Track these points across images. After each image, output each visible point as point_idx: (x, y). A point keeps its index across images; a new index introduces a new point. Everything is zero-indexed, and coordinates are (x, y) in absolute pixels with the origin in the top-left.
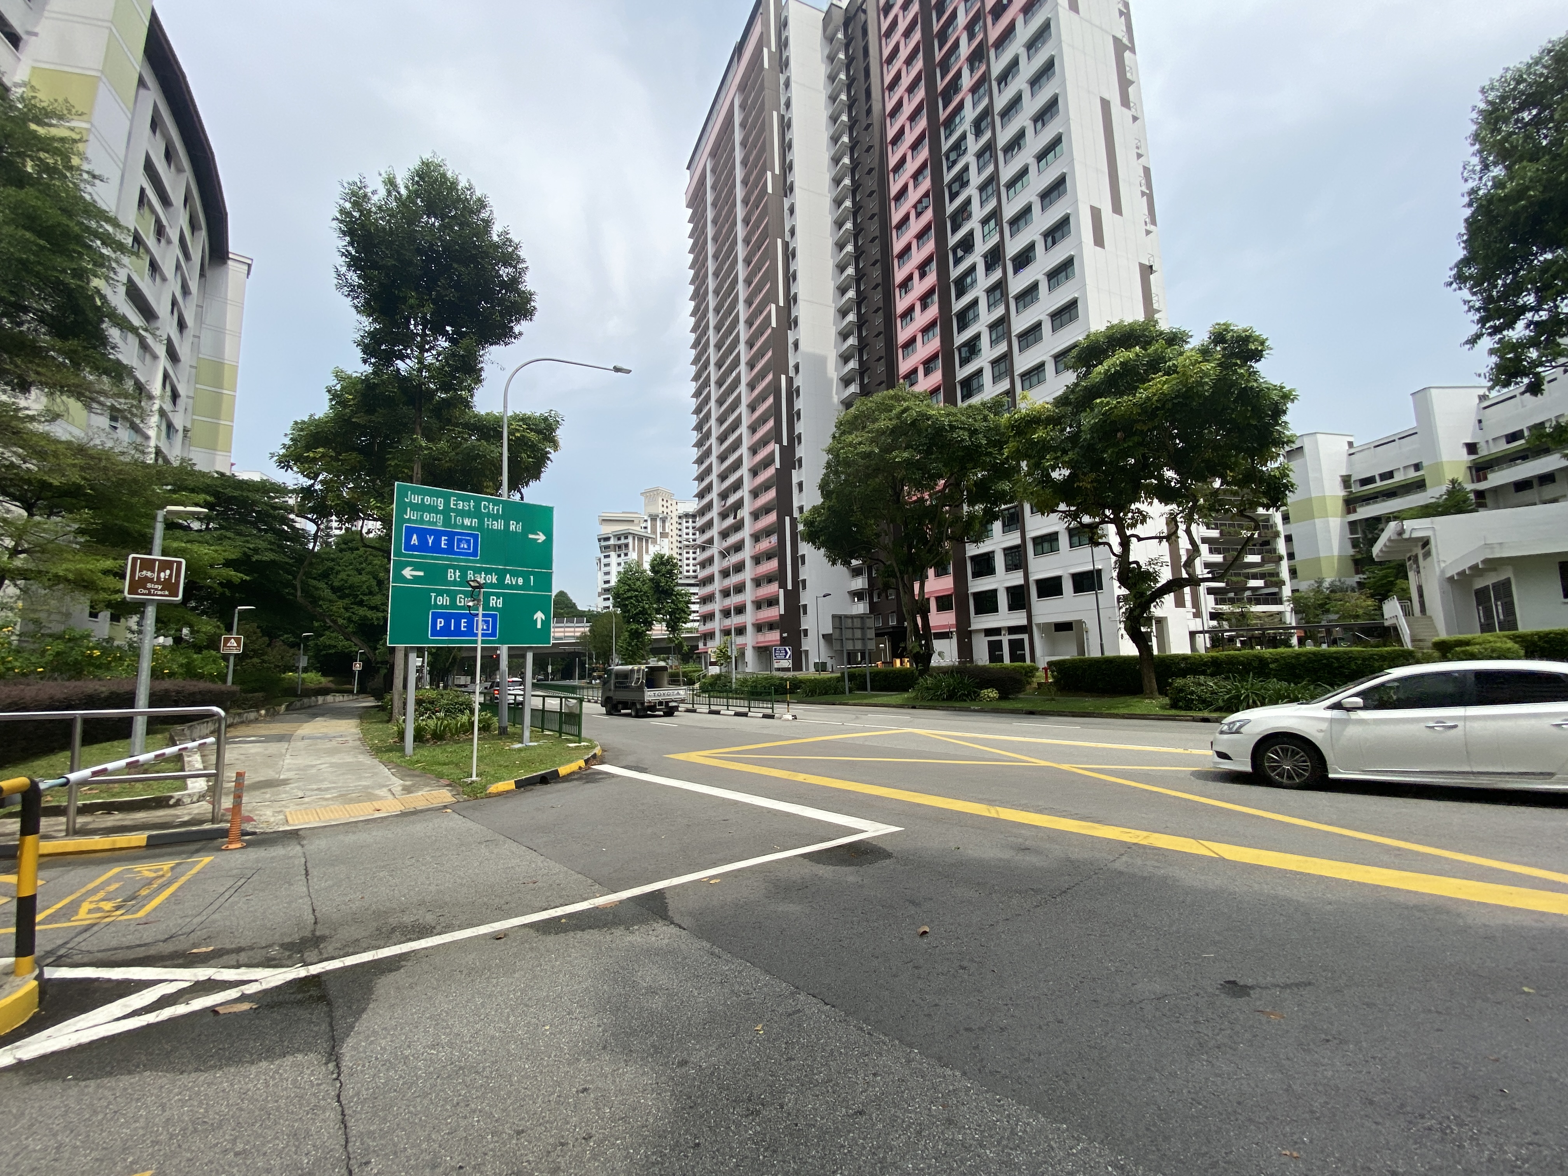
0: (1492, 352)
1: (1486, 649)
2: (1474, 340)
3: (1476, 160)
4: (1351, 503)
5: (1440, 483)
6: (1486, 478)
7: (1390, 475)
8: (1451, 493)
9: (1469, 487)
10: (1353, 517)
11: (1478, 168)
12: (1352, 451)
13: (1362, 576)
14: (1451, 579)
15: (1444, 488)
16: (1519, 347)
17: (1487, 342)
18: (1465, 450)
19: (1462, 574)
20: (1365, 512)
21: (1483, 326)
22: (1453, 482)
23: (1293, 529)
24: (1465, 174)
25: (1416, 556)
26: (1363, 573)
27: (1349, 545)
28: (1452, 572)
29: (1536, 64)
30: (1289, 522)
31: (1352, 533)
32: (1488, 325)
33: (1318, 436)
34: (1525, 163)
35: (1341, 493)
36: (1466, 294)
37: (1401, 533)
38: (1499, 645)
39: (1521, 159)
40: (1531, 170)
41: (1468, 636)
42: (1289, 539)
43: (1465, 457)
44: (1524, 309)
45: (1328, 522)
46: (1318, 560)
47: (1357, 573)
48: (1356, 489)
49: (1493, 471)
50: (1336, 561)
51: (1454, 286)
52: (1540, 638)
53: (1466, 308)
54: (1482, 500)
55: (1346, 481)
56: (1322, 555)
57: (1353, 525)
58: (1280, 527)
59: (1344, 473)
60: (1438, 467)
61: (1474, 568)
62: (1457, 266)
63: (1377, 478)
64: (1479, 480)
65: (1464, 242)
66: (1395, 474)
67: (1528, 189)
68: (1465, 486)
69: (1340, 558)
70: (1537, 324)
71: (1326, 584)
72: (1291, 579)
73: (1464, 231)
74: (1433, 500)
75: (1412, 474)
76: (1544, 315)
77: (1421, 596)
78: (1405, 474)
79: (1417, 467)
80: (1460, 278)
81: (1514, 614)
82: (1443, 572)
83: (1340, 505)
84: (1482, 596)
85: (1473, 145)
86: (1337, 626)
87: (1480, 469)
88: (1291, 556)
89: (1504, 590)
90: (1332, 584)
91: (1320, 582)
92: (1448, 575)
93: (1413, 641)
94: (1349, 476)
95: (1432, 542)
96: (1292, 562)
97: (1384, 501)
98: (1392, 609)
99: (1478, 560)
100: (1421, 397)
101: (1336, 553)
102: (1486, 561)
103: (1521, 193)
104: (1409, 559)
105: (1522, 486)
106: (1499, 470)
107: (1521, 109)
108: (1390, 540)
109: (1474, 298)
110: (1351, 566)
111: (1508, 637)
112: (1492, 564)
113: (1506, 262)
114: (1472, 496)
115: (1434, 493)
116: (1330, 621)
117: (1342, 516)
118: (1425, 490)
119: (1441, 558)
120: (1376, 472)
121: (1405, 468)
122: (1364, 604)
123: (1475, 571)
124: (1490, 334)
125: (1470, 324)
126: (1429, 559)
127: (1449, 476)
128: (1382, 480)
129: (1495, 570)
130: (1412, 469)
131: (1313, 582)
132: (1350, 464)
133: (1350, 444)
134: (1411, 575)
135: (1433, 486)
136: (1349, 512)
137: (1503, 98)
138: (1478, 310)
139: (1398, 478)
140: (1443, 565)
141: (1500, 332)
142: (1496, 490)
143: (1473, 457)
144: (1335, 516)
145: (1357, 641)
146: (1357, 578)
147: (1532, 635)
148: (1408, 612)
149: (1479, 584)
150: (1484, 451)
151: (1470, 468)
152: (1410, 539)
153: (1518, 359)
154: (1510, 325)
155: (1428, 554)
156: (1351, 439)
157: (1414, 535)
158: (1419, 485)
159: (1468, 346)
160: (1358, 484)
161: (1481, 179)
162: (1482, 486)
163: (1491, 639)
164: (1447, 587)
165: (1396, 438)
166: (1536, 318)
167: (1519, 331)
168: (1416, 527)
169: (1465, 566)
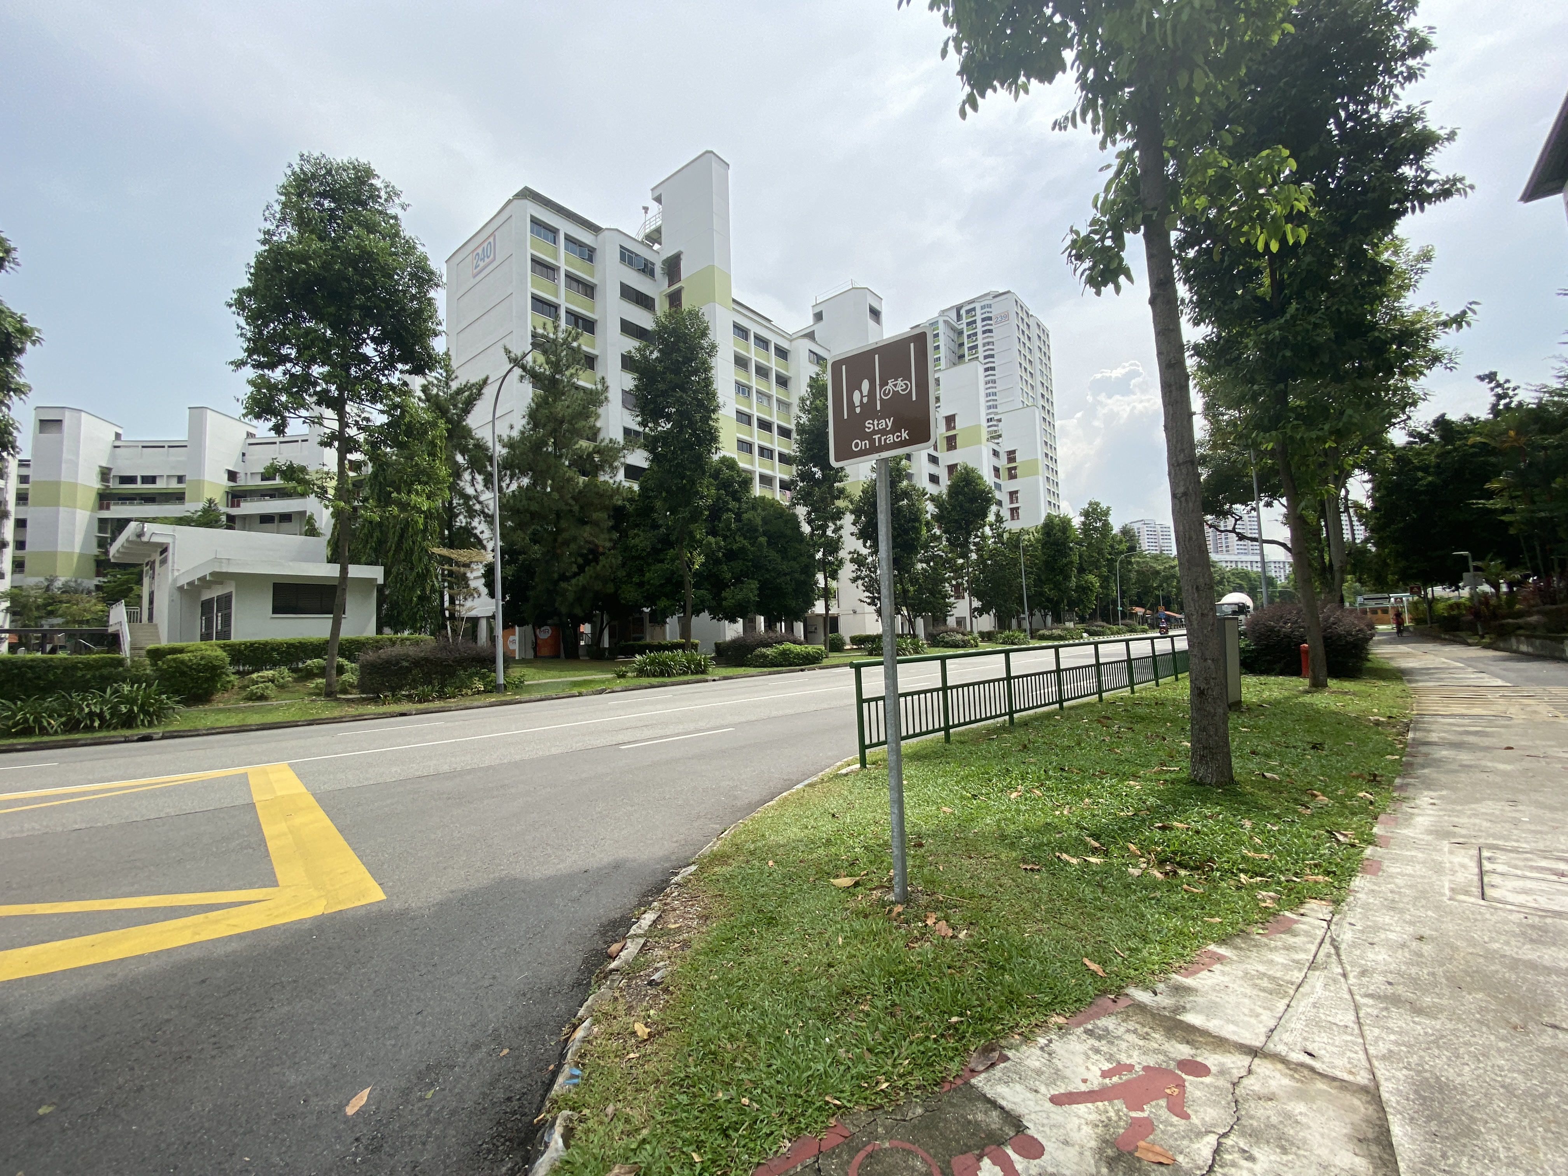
0: (252, 383)
1: (196, 657)
2: (239, 364)
3: (278, 208)
4: (105, 499)
5: (198, 500)
6: (238, 506)
7: (152, 479)
8: (205, 511)
9: (223, 509)
10: (105, 514)
11: (278, 216)
12: (117, 443)
13: (102, 579)
14: (181, 588)
15: (200, 506)
16: (273, 388)
17: (249, 372)
18: (226, 476)
19: (191, 584)
20: (117, 511)
21: (249, 356)
22: (210, 501)
23: (29, 513)
24: (267, 213)
25: (154, 562)
26: (105, 576)
27: (95, 543)
28: (183, 581)
29: (344, 170)
30: (25, 504)
31: (100, 532)
32: (255, 357)
33: (83, 414)
34: (314, 236)
35: (96, 484)
36: (242, 322)
37: (140, 535)
38: (208, 653)
39: (312, 232)
40: (316, 245)
41: (183, 644)
42: (21, 524)
43: (224, 482)
44: (286, 359)
45: (74, 514)
46: (54, 554)
47: (98, 574)
48: (114, 485)
49: (245, 501)
50: (75, 560)
51: (234, 308)
52: (246, 647)
53: (239, 332)
54: (232, 522)
55: (105, 473)
56: (60, 549)
57: (102, 522)
58: (11, 506)
59: (104, 465)
60: (199, 484)
61: (202, 579)
62: (239, 291)
63: (139, 480)
64: (233, 506)
65: (251, 274)
66: (158, 480)
67: (311, 258)
68: (220, 508)
69: (81, 556)
70: (292, 375)
71: (59, 583)
72: (14, 572)
73: (253, 264)
74: (188, 514)
75: (174, 485)
76: (297, 370)
77: (151, 602)
78: (168, 484)
79: (180, 479)
80: (240, 304)
81: (230, 625)
82: (175, 580)
83: (92, 498)
84: (206, 607)
85: (281, 194)
86: (60, 632)
87: (236, 496)
88: (20, 545)
89: (225, 602)
90: (65, 584)
91: (51, 581)
92: (179, 584)
93: (132, 649)
94: (110, 469)
95: (170, 550)
96: (20, 553)
97: (141, 504)
98: (118, 614)
99: (206, 572)
100: (197, 413)
101: (77, 550)
102: (212, 574)
103: (303, 258)
104: (147, 564)
105: (266, 519)
106: (251, 501)
107: (324, 195)
108: (127, 540)
109: (247, 327)
110: (93, 566)
111: (219, 646)
112: (219, 578)
113: (280, 310)
114: (224, 518)
115: (192, 507)
116: (52, 626)
117: (93, 511)
118: (183, 503)
119: (176, 567)
120: (139, 473)
121: (168, 476)
122: (93, 609)
123: (204, 583)
124: (253, 366)
125: (238, 349)
126: (164, 567)
127: (207, 495)
128: (143, 483)
129: (221, 583)
130: (176, 480)
131: (42, 579)
132: (113, 457)
133: (118, 436)
134: (146, 581)
135: (191, 501)
136: (101, 508)
137: (314, 176)
138: (249, 340)
139: (160, 485)
140: (176, 574)
141: (262, 369)
142: (245, 518)
143: (232, 484)
144: (83, 508)
145: (78, 649)
146: (96, 581)
147: (240, 644)
148: (133, 618)
149: (206, 595)
150: (241, 482)
151: (227, 493)
152: (148, 543)
153: (272, 399)
154: (272, 366)
155: (164, 562)
156: (120, 431)
157: (155, 539)
158: (179, 497)
159: (233, 367)
160: (118, 480)
161: (277, 227)
162: (234, 511)
163: (203, 647)
164: (177, 595)
165: (166, 445)
166: (293, 370)
167: (277, 375)
168: (156, 532)
169: (194, 577)
